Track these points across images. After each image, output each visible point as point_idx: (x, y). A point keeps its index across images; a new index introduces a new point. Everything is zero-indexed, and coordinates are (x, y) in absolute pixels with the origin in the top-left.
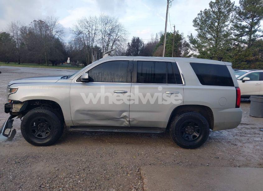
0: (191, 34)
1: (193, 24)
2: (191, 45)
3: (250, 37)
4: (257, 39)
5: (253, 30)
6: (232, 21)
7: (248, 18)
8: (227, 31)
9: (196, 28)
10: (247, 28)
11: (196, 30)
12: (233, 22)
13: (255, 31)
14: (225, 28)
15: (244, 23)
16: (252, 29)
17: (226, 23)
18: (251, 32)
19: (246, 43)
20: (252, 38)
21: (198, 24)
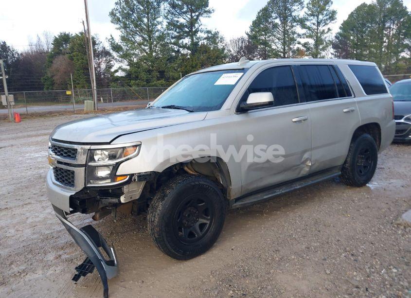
0: (111, 36)
1: (110, 19)
2: (115, 54)
3: (192, 40)
4: (200, 43)
5: (194, 30)
6: (166, 17)
7: (185, 13)
8: (162, 30)
9: (118, 26)
10: (186, 26)
11: (118, 29)
12: (168, 19)
13: (196, 31)
14: (159, 27)
15: (182, 20)
16: (192, 29)
17: (159, 20)
18: (192, 34)
19: (188, 48)
20: (195, 41)
21: (119, 20)
